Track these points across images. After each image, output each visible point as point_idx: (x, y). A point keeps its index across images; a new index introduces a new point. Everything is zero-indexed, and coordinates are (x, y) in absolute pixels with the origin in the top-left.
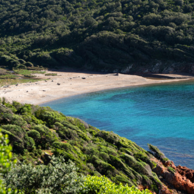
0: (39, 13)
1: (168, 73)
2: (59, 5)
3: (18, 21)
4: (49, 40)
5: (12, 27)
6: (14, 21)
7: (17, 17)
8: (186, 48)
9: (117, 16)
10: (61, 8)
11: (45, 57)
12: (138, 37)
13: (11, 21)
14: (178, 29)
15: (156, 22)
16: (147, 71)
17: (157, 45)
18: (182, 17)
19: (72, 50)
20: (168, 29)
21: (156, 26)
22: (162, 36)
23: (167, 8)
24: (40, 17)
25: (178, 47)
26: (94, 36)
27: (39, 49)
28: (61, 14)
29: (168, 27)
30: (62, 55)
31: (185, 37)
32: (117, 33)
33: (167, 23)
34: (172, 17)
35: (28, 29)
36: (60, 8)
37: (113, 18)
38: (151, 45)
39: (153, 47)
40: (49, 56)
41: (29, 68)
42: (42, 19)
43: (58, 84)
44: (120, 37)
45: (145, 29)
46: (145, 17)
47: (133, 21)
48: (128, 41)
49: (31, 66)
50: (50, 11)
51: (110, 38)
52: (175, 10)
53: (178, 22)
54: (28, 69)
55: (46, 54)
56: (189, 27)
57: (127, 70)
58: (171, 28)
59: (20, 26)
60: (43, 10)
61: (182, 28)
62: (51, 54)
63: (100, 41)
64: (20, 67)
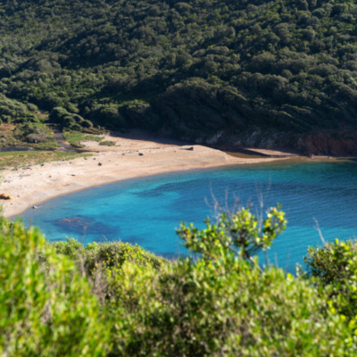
0: (130, 30)
1: (265, 148)
2: (163, 18)
3: (99, 42)
4: (125, 84)
5: (90, 51)
6: (94, 42)
7: (99, 35)
8: (295, 111)
9: (220, 53)
10: (165, 23)
11: (110, 114)
12: (235, 91)
13: (89, 42)
14: (292, 81)
15: (266, 68)
16: (239, 143)
17: (259, 103)
18: (303, 60)
19: (147, 105)
20: (278, 81)
21: (264, 74)
22: (268, 90)
23: (289, 45)
24: (130, 38)
25: (286, 109)
26: (178, 85)
27: (108, 99)
28: (163, 33)
29: (279, 77)
30: (133, 111)
31: (299, 95)
32: (211, 82)
33: (279, 71)
34: (289, 61)
35: (108, 57)
36: (163, 23)
37: (212, 56)
38: (251, 104)
39: (253, 107)
40: (116, 111)
41: (86, 129)
42: (132, 42)
43: (100, 164)
44: (213, 89)
45: (249, 79)
46: (255, 57)
47: (239, 63)
48: (221, 96)
49: (88, 126)
50: (147, 29)
51: (199, 90)
52: (299, 50)
53: (296, 68)
54: (84, 132)
55: (113, 108)
56: (308, 79)
57: (214, 139)
58: (284, 79)
59: (100, 51)
60: (138, 26)
61: (299, 80)
62: (120, 109)
63: (184, 93)
64: (74, 128)
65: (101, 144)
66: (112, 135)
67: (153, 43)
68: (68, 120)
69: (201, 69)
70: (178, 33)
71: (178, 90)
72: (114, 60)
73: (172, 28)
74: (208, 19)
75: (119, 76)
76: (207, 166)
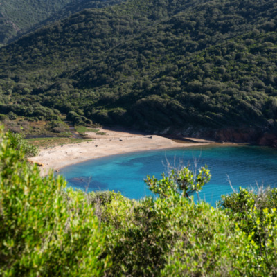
0: (116, 66)
1: (195, 137)
2: (135, 59)
3: (97, 73)
4: (112, 99)
5: (91, 79)
6: (94, 73)
7: (97, 69)
8: (213, 115)
9: (169, 80)
10: (136, 63)
11: (103, 116)
12: (178, 103)
13: (91, 73)
14: (211, 98)
15: (196, 89)
16: (179, 134)
17: (192, 111)
18: (218, 85)
19: (125, 111)
20: (203, 97)
21: (195, 93)
22: (197, 103)
23: (210, 76)
24: (115, 71)
25: (208, 114)
26: (144, 99)
27: (102, 107)
28: (135, 68)
29: (204, 95)
30: (116, 115)
31: (215, 106)
32: (163, 97)
33: (204, 91)
34: (210, 86)
35: (101, 82)
36: (135, 63)
37: (164, 82)
38: (187, 111)
39: (188, 113)
40: (106, 114)
41: (88, 125)
42: (117, 73)
43: (96, 146)
44: (164, 102)
45: (186, 96)
46: (189, 83)
47: (180, 86)
48: (169, 106)
49: (90, 123)
50: (125, 66)
51: (156, 102)
52: (216, 79)
53: (214, 90)
54: (87, 126)
55: (105, 112)
56: (221, 96)
57: (165, 132)
58: (207, 97)
59: (98, 79)
60: (120, 64)
61: (216, 97)
62: (109, 113)
63: (147, 104)
64: (81, 124)
65: (97, 134)
66: (103, 128)
67: (129, 74)
68: (78, 119)
69: (157, 90)
70: (144, 68)
71: (143, 102)
72: (105, 84)
73: (141, 66)
74: (162, 60)
75: (108, 93)
76: (160, 148)
